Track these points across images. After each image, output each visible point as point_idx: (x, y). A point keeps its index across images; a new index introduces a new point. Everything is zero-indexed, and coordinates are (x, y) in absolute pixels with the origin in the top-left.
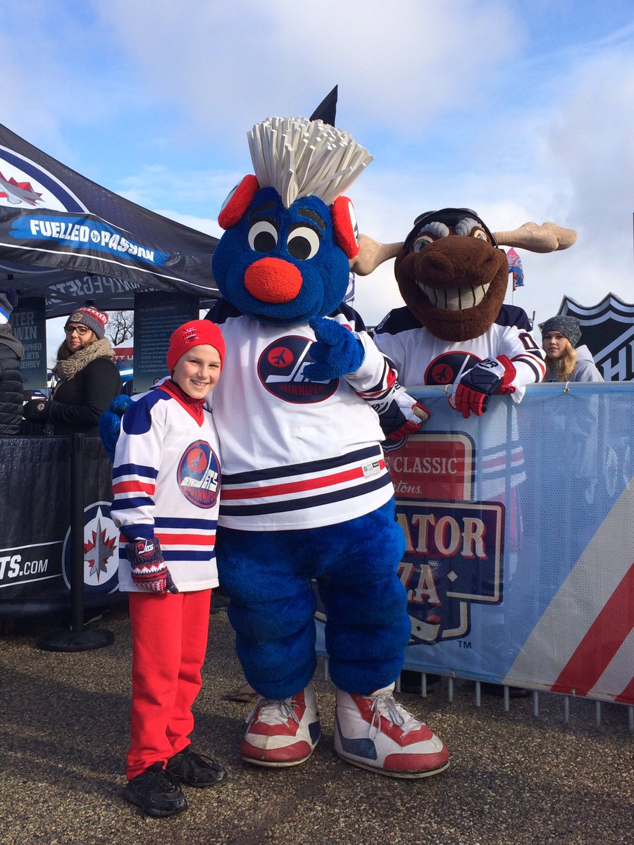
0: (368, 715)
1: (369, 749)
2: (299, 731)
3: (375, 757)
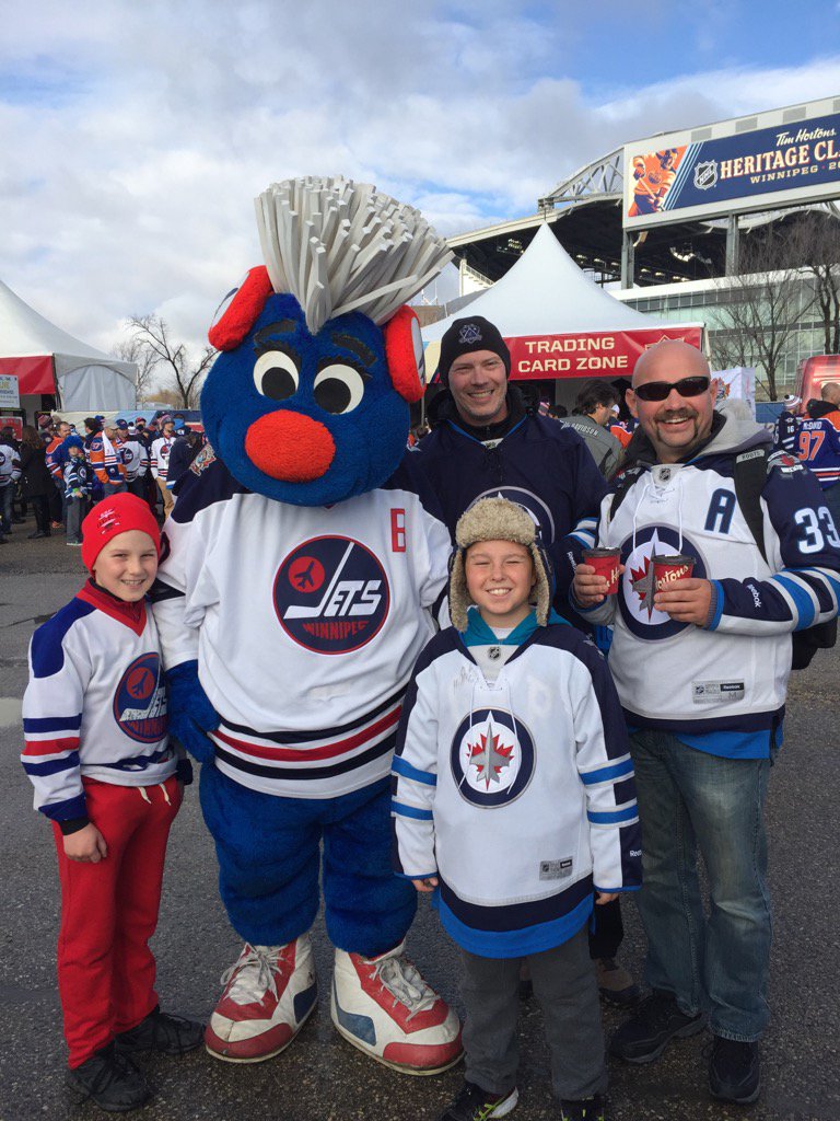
0: (370, 987)
1: (367, 1031)
2: (278, 1010)
3: (373, 1042)
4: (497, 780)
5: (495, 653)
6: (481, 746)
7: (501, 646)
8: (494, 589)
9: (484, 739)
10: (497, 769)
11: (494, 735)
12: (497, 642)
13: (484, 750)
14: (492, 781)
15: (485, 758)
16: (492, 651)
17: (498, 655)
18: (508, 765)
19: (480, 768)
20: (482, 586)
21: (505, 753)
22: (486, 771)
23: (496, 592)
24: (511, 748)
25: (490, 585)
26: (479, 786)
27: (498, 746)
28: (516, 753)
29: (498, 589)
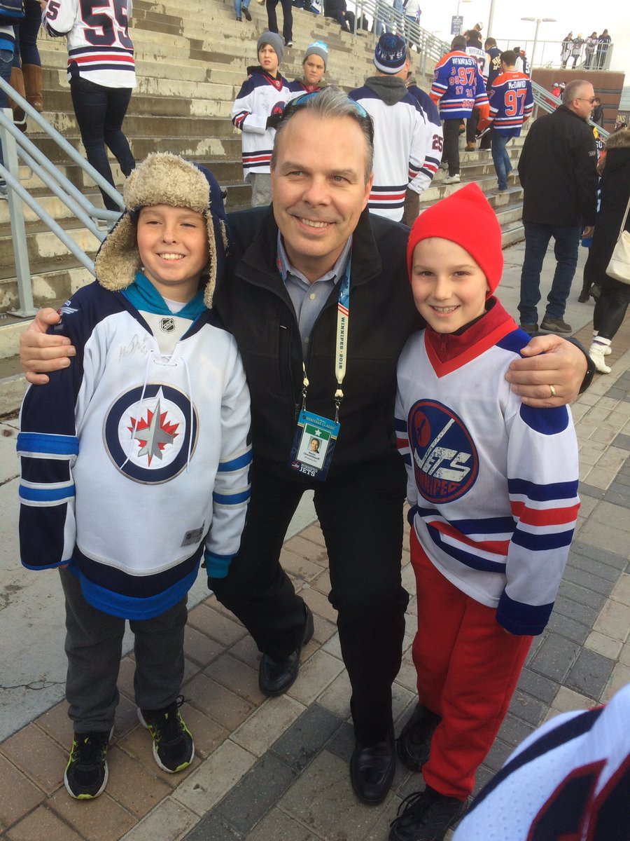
4: (160, 456)
5: (168, 325)
6: (146, 422)
7: (175, 318)
8: (165, 253)
9: (150, 415)
10: (161, 446)
11: (162, 412)
12: (170, 313)
13: (149, 425)
14: (154, 457)
15: (148, 434)
16: (165, 322)
17: (172, 328)
18: (172, 442)
19: (143, 443)
20: (153, 247)
21: (170, 431)
22: (149, 446)
23: (167, 256)
24: (176, 426)
25: (161, 248)
26: (142, 462)
27: (165, 423)
28: (181, 431)
29: (170, 253)
